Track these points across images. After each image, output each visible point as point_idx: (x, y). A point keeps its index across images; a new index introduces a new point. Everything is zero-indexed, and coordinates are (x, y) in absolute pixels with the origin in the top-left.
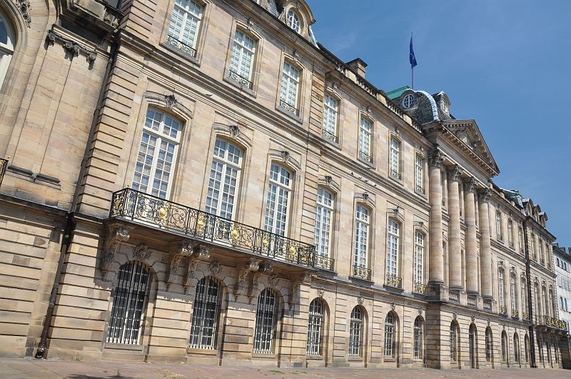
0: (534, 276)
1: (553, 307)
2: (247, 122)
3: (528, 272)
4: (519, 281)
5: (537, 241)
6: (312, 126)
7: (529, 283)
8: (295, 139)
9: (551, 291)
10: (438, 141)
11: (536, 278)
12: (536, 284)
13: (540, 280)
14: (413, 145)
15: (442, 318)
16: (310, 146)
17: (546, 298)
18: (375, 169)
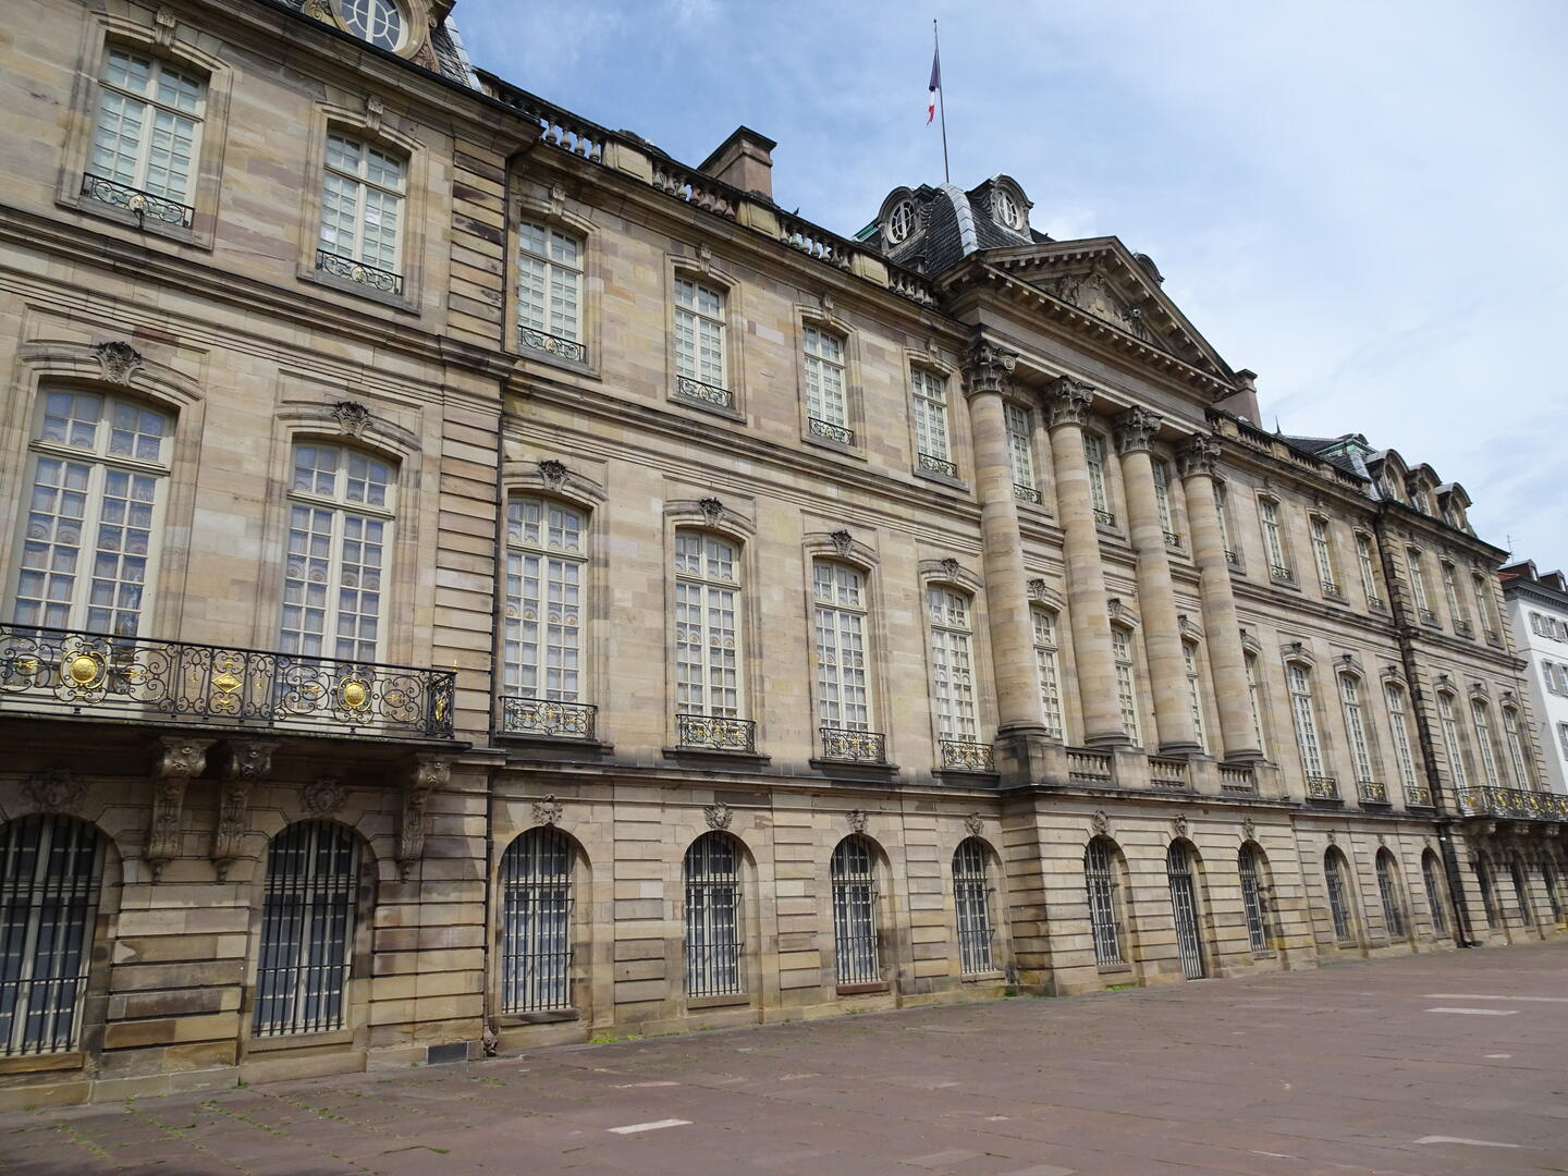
0: (1435, 673)
1: (1528, 757)
2: (173, 327)
3: (1408, 665)
4: (1376, 693)
5: (1436, 572)
6: (457, 320)
7: (1417, 696)
8: (389, 362)
9: (1510, 711)
10: (984, 317)
11: (1444, 678)
12: (1447, 696)
13: (1460, 681)
14: (899, 338)
15: (1043, 836)
16: (453, 379)
17: (1493, 732)
18: (744, 423)
